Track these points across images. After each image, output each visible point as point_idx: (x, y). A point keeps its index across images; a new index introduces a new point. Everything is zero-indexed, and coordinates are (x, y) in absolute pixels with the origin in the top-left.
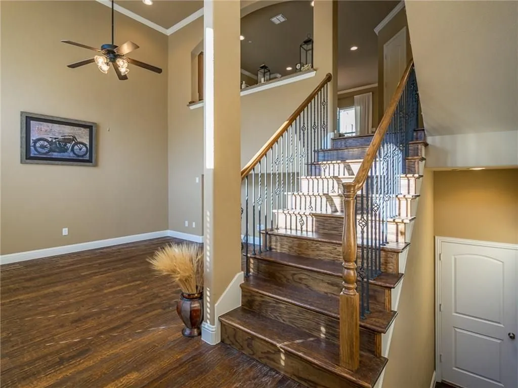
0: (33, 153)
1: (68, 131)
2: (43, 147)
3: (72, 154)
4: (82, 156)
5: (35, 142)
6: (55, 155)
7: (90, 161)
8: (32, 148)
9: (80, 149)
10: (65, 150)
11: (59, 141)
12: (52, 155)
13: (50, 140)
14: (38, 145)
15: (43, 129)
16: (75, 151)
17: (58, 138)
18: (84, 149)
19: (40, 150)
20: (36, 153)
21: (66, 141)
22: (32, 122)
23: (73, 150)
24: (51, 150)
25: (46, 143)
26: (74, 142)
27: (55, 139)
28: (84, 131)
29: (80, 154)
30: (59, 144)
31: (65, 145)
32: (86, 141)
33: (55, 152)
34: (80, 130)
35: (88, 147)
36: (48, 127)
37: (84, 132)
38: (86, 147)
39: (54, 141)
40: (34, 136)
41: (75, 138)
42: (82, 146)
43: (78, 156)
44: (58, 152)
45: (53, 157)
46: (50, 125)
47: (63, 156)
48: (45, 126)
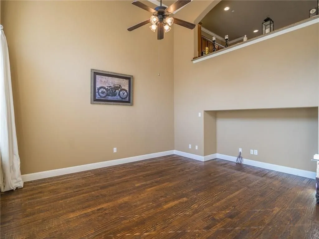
0: (98, 97)
1: (116, 81)
2: (103, 93)
3: (119, 97)
4: (125, 99)
5: (99, 89)
6: (110, 98)
7: (129, 102)
8: (97, 93)
9: (124, 94)
10: (115, 95)
11: (112, 89)
12: (108, 98)
13: (107, 87)
14: (100, 91)
15: (103, 81)
16: (121, 95)
17: (111, 87)
18: (126, 93)
19: (101, 94)
20: (99, 97)
21: (116, 88)
22: (97, 76)
23: (119, 95)
24: (107, 95)
25: (104, 90)
26: (120, 89)
27: (110, 87)
28: (126, 81)
29: (123, 97)
30: (112, 91)
31: (115, 91)
32: (127, 88)
33: (109, 96)
34: (124, 80)
35: (128, 92)
36: (106, 79)
37: (126, 82)
38: (127, 92)
39: (109, 88)
40: (98, 86)
41: (121, 86)
42: (124, 91)
43: (122, 98)
44: (112, 96)
45: (108, 99)
46: (107, 77)
47: (114, 98)
48: (104, 78)
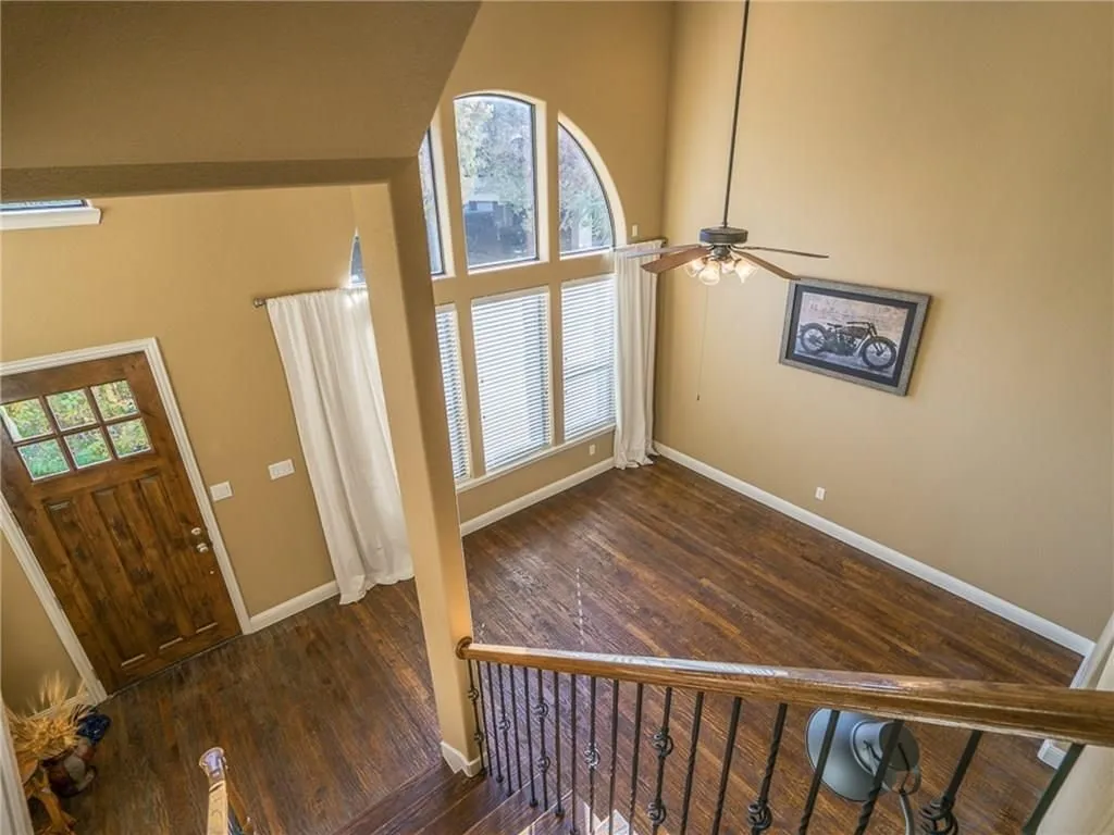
0: (798, 349)
1: (861, 311)
2: (814, 340)
3: (860, 361)
4: (880, 368)
5: (805, 329)
6: (831, 358)
7: (894, 382)
8: (798, 340)
9: (879, 354)
10: (849, 352)
11: (841, 333)
12: (826, 357)
13: (827, 328)
14: (807, 335)
15: (819, 308)
16: (868, 355)
17: (840, 326)
18: (888, 353)
19: (808, 344)
20: (802, 349)
21: (857, 332)
22: (804, 294)
23: (863, 353)
24: (825, 349)
25: (819, 334)
26: (869, 337)
27: (836, 326)
28: (896, 313)
29: (875, 363)
30: (842, 338)
31: (851, 341)
32: (896, 338)
33: (831, 351)
34: (888, 311)
35: (897, 349)
36: (828, 303)
37: (895, 317)
38: (893, 351)
39: (833, 330)
40: (804, 319)
41: (873, 327)
42: (884, 346)
43: (872, 367)
44: (837, 353)
45: (826, 360)
46: (831, 298)
47: (844, 361)
48: (823, 301)
